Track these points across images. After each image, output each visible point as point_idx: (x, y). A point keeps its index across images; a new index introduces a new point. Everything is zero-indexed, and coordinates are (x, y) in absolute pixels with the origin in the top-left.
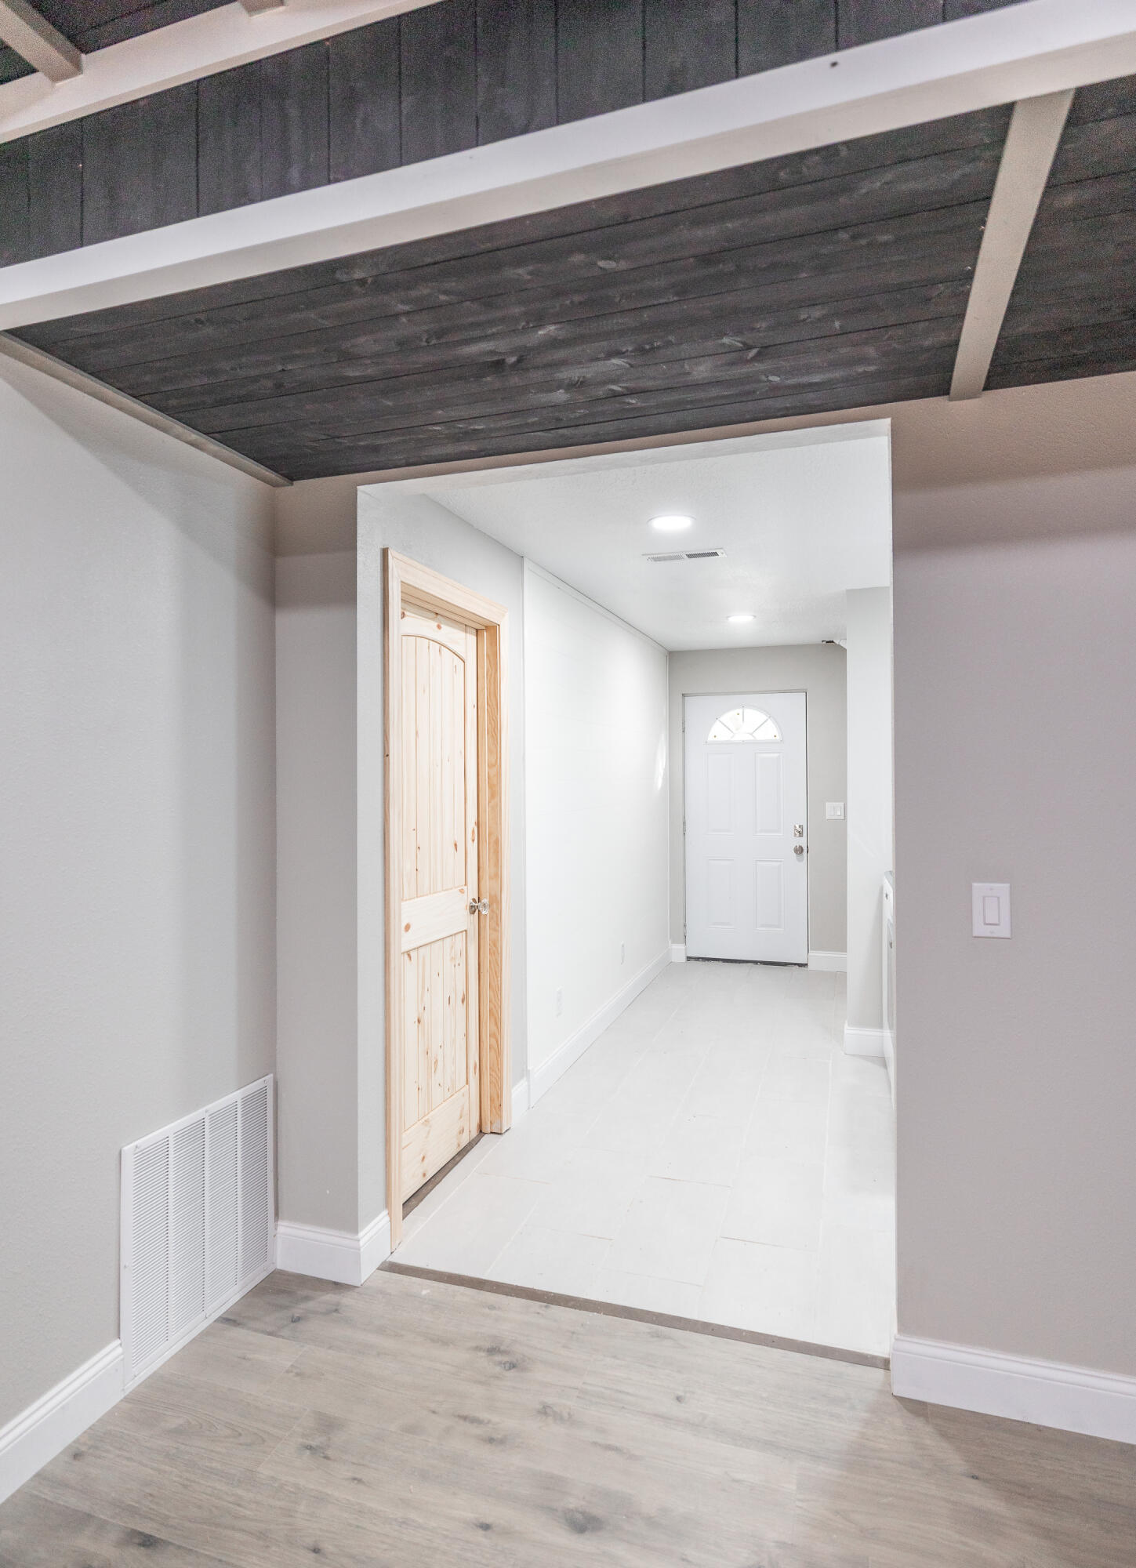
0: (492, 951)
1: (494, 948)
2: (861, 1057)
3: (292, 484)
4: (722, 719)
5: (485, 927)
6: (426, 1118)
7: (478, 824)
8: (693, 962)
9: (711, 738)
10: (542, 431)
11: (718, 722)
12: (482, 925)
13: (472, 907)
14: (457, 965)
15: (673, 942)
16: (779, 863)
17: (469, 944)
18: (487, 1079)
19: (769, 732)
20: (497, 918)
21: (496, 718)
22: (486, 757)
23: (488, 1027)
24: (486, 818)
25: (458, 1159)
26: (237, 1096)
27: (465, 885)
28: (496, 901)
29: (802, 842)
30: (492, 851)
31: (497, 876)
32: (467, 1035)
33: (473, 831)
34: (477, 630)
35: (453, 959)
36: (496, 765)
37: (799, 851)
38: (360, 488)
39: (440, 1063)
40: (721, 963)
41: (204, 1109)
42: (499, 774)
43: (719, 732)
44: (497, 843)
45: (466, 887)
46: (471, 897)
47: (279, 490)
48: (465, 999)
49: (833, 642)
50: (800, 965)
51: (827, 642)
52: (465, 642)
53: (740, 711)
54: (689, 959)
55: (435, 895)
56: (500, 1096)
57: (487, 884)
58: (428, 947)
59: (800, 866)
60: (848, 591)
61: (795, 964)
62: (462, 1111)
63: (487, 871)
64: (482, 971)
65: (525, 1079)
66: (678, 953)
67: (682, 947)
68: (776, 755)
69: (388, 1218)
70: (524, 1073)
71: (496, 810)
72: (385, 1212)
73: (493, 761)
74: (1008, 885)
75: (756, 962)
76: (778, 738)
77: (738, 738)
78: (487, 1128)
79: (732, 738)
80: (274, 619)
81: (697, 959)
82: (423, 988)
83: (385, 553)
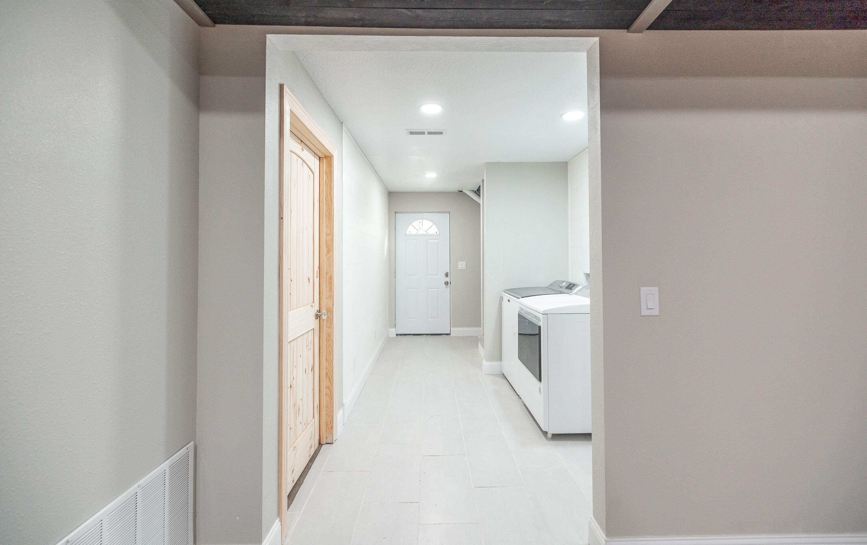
0: (327, 339)
1: (329, 338)
2: (493, 375)
3: (214, 26)
4: (413, 224)
5: (323, 326)
6: (294, 445)
7: (319, 268)
8: (399, 336)
9: (408, 233)
10: (406, 8)
11: (411, 226)
12: (321, 325)
13: (317, 315)
14: (309, 349)
15: (390, 328)
16: (438, 289)
17: (315, 336)
18: (324, 412)
19: (434, 230)
20: (330, 320)
21: (331, 209)
22: (324, 231)
23: (325, 383)
24: (324, 264)
25: (310, 465)
26: (165, 465)
27: (313, 303)
28: (330, 311)
29: (448, 279)
30: (328, 282)
31: (331, 297)
32: (313, 390)
33: (317, 272)
34: (320, 158)
35: (307, 346)
36: (330, 234)
37: (446, 283)
38: (268, 36)
39: (301, 409)
40: (412, 336)
41: (136, 485)
42: (332, 240)
43: (411, 230)
44: (331, 278)
45: (314, 304)
46: (316, 310)
47: (203, 29)
48: (313, 369)
49: (462, 191)
50: (447, 334)
51: (459, 191)
52: (314, 163)
53: (421, 221)
54: (397, 335)
55: (300, 308)
56: (332, 422)
57: (324, 301)
58: (296, 341)
59: (446, 290)
60: (486, 163)
61: (445, 334)
62: (311, 435)
63: (325, 294)
64: (321, 351)
65: (342, 408)
66: (393, 332)
67: (394, 330)
68: (437, 241)
69: (280, 524)
70: (342, 405)
71: (330, 260)
72: (278, 520)
73: (329, 232)
74: (657, 288)
75: (427, 334)
76: (437, 233)
77: (420, 233)
78: (324, 441)
79: (417, 233)
80: (199, 116)
81: (401, 335)
82: (293, 366)
83: (281, 87)
